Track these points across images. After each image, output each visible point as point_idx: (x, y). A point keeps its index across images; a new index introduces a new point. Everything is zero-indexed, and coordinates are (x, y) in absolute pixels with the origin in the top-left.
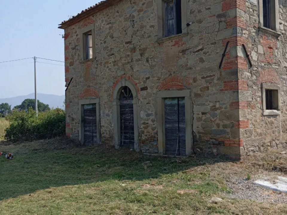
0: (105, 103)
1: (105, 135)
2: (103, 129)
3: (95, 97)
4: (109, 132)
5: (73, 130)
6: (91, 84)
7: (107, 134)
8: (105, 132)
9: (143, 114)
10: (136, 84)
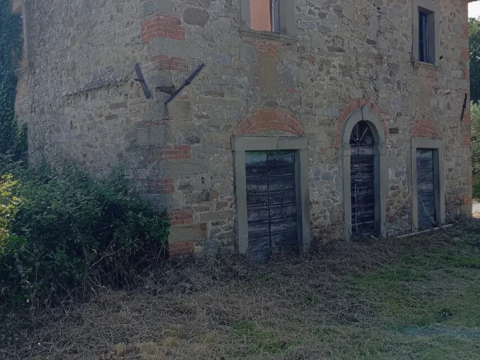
0: (322, 150)
1: (321, 220)
2: (316, 210)
3: (294, 135)
4: (331, 212)
5: (210, 228)
6: (280, 101)
7: (325, 218)
8: (320, 215)
9: (391, 173)
10: (383, 121)
